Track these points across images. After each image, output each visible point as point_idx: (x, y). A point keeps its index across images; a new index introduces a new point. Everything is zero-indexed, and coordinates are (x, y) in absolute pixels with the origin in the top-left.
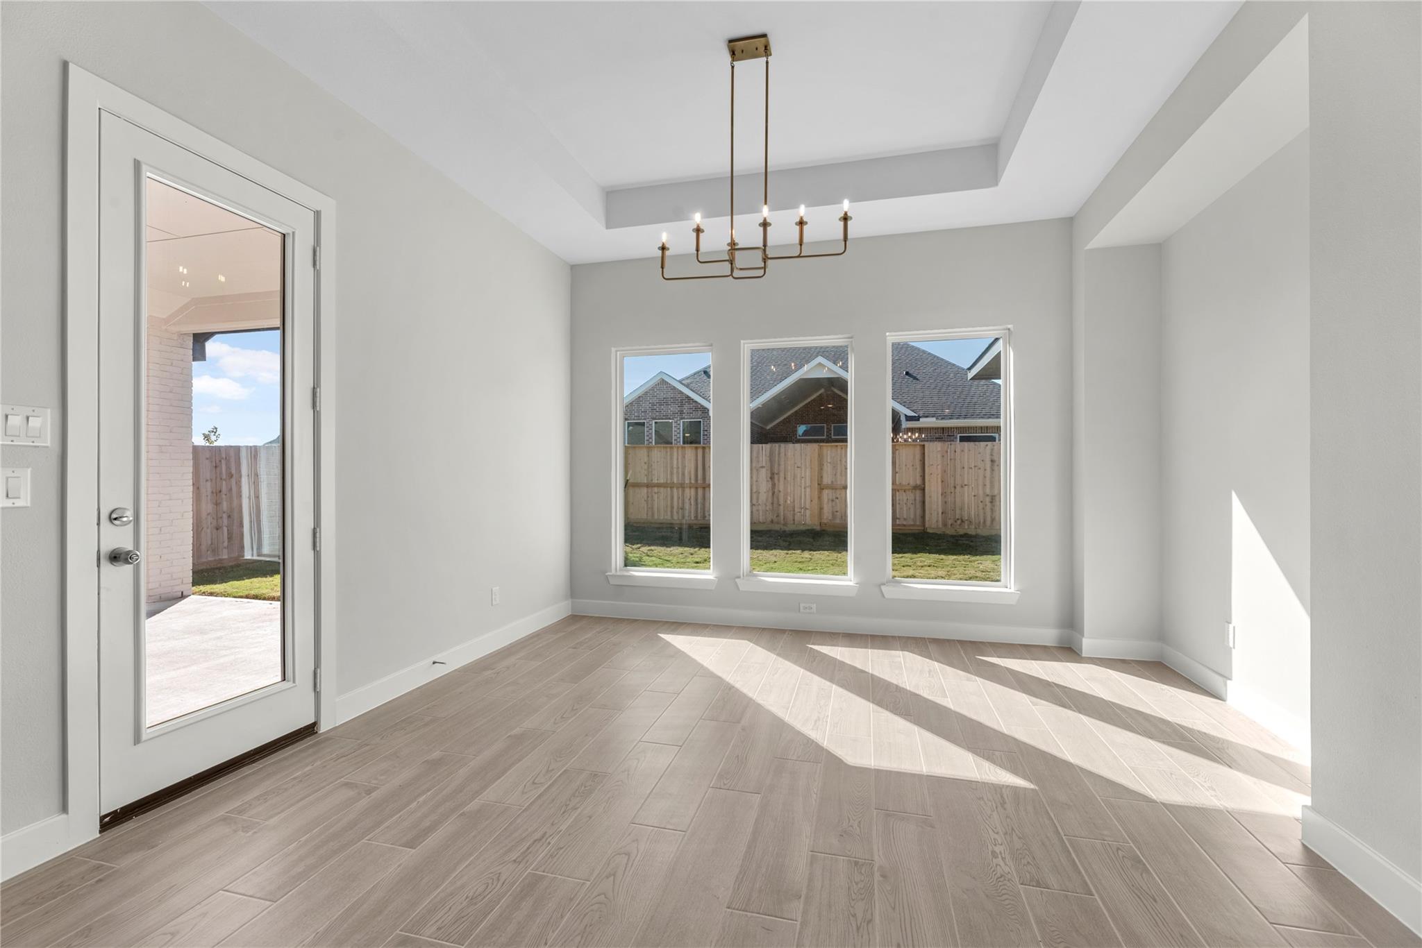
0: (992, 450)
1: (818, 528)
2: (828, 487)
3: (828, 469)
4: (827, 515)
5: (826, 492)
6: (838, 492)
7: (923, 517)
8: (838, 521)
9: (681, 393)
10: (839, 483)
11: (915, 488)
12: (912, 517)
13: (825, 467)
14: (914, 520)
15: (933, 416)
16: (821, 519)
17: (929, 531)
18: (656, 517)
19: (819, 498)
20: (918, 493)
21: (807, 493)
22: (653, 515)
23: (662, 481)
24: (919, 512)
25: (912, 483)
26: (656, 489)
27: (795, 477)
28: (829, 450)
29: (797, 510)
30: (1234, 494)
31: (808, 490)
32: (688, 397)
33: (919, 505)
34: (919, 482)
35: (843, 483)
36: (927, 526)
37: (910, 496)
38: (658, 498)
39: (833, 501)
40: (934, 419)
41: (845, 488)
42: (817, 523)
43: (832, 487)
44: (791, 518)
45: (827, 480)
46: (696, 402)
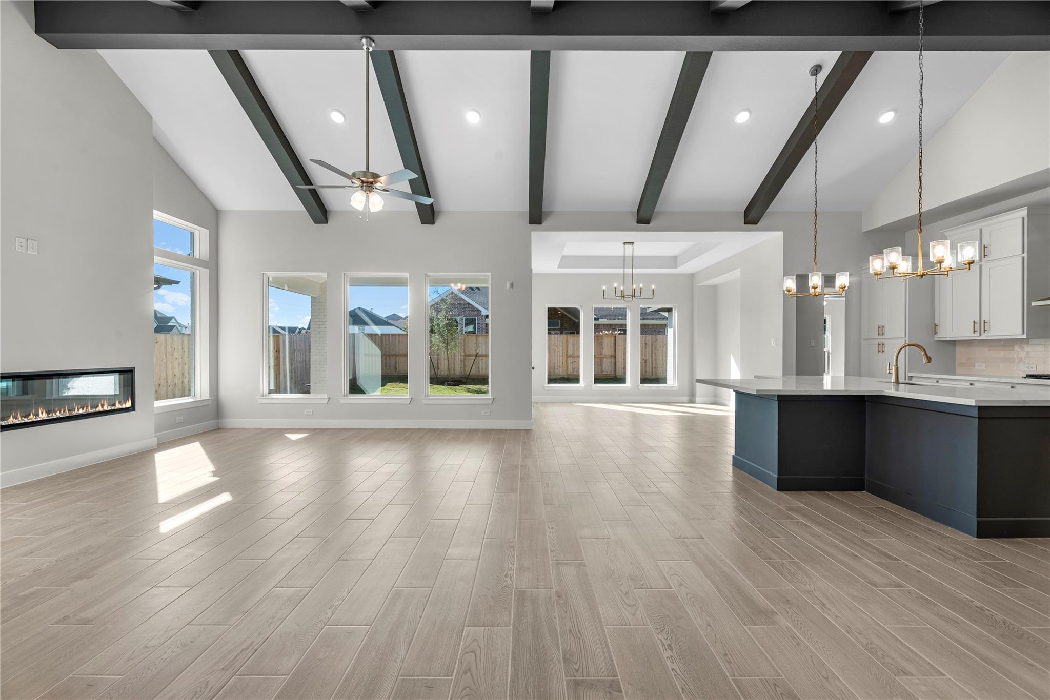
0: (645, 339)
1: (566, 377)
2: (570, 356)
3: (570, 347)
4: (570, 371)
5: (569, 359)
6: (575, 358)
7: (615, 370)
8: (575, 373)
9: (464, 300)
10: (576, 354)
11: (611, 356)
12: (610, 370)
13: (569, 347)
14: (611, 372)
15: (605, 318)
16: (567, 372)
17: (618, 377)
18: (481, 373)
19: (566, 361)
20: (613, 359)
21: (561, 359)
22: (479, 371)
23: (484, 354)
24: (613, 368)
25: (610, 354)
26: (481, 358)
27: (555, 351)
28: (571, 338)
29: (556, 368)
30: (731, 355)
31: (561, 357)
32: (468, 303)
33: (613, 365)
34: (613, 353)
35: (578, 354)
36: (617, 374)
37: (609, 360)
38: (482, 362)
39: (573, 363)
40: (606, 320)
41: (579, 356)
42: (565, 373)
43: (573, 356)
44: (553, 372)
45: (570, 353)
46: (473, 306)
